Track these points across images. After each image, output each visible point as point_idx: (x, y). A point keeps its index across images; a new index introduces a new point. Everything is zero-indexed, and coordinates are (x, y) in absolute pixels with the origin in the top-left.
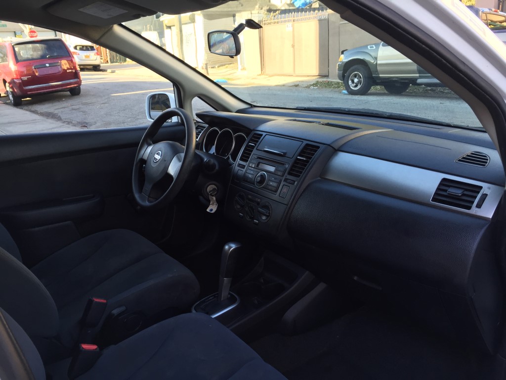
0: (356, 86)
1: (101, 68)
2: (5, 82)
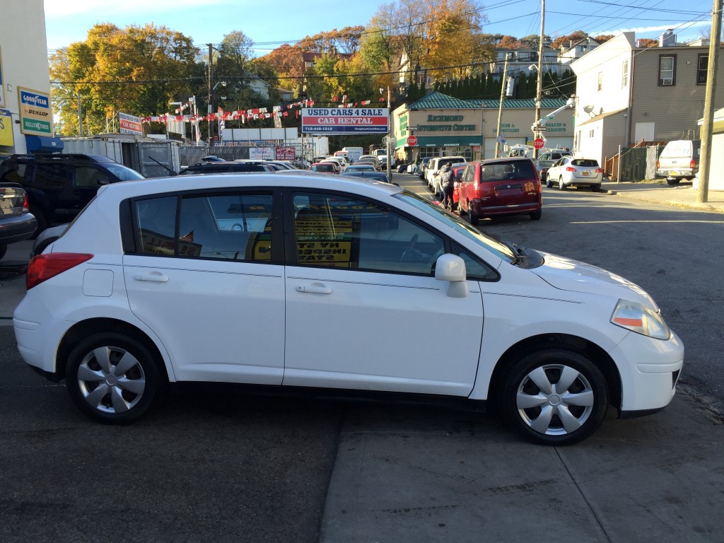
1: (601, 188)
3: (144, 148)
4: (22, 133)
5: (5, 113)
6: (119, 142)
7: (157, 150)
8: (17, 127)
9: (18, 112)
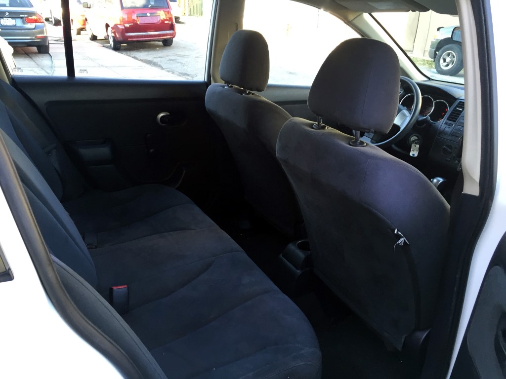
0: (447, 65)
2: (107, 26)
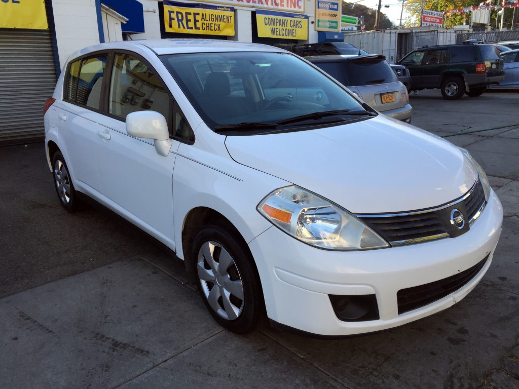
3: (417, 36)
4: (315, 30)
5: (304, 17)
6: (396, 33)
7: (427, 37)
8: (312, 26)
9: (313, 15)
